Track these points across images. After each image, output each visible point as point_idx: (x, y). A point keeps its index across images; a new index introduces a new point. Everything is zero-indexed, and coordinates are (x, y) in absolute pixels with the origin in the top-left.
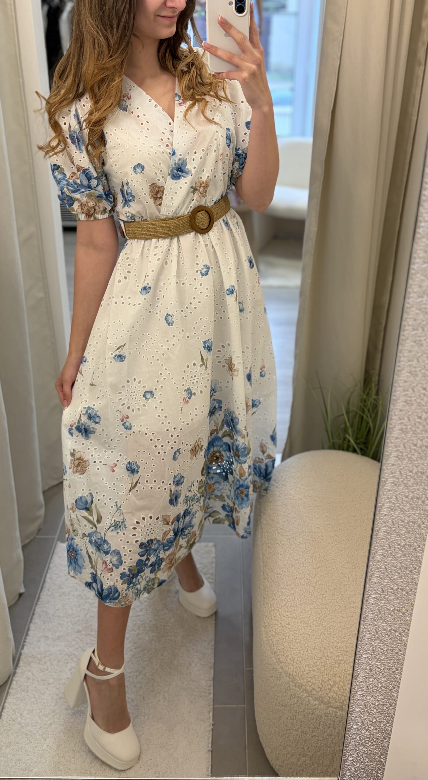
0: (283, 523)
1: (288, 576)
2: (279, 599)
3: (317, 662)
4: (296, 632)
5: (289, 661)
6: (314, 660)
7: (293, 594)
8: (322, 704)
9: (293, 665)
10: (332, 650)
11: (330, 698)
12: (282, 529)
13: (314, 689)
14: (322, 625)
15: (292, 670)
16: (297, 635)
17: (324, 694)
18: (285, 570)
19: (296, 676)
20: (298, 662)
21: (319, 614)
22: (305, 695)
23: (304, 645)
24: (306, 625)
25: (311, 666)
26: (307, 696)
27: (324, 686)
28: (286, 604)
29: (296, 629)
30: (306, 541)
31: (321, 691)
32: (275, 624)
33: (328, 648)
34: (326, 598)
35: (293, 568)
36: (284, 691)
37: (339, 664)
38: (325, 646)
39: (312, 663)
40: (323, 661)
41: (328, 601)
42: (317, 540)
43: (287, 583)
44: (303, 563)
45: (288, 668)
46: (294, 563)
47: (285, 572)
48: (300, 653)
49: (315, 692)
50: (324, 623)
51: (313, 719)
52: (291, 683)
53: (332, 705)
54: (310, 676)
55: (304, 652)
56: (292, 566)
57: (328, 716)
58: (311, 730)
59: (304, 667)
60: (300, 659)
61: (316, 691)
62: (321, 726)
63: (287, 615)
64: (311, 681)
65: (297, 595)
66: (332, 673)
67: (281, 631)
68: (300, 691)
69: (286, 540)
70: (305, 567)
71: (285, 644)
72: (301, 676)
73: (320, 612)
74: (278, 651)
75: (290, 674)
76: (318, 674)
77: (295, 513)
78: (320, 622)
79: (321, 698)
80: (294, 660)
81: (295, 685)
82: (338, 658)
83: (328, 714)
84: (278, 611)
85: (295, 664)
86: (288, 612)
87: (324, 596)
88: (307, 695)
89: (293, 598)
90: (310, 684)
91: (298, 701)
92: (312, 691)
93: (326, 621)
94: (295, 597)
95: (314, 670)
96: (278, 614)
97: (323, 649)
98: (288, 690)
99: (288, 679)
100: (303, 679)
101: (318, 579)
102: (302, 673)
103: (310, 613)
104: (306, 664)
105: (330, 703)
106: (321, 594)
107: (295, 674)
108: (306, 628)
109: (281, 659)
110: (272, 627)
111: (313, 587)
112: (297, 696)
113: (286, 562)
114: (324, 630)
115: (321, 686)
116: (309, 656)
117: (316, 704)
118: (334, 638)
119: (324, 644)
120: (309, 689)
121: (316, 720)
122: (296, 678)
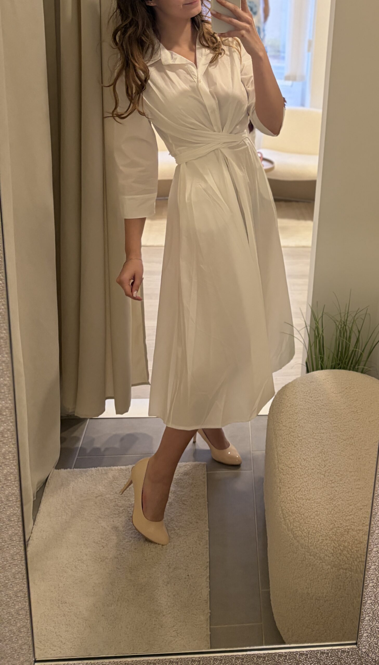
0: (295, 428)
1: (301, 468)
2: (294, 486)
3: (329, 533)
4: (310, 511)
5: (304, 534)
6: (326, 531)
7: (307, 482)
8: (334, 568)
9: (308, 537)
10: (342, 522)
11: (340, 561)
12: (294, 432)
13: (326, 555)
14: (332, 504)
15: (307, 542)
16: (311, 513)
17: (335, 558)
18: (298, 464)
19: (311, 546)
20: (312, 534)
21: (329, 495)
22: (319, 562)
23: (318, 520)
24: (319, 504)
25: (324, 536)
26: (321, 563)
27: (335, 551)
28: (300, 490)
29: (309, 508)
30: (316, 440)
31: (333, 556)
32: (292, 506)
33: (338, 521)
34: (335, 483)
35: (305, 461)
36: (300, 562)
37: (348, 532)
38: (336, 519)
39: (325, 533)
40: (334, 531)
41: (337, 485)
42: (326, 439)
43: (300, 474)
44: (314, 458)
45: (304, 540)
46: (305, 458)
47: (298, 465)
48: (314, 527)
49: (327, 557)
50: (334, 502)
51: (326, 584)
52: (307, 553)
53: (342, 566)
54: (323, 544)
55: (317, 525)
56: (305, 460)
57: (338, 579)
58: (324, 595)
59: (318, 537)
60: (314, 531)
61: (329, 557)
62: (333, 588)
63: (302, 498)
64: (324, 547)
65: (310, 482)
66: (342, 539)
67: (297, 511)
68: (315, 559)
69: (298, 441)
70: (316, 460)
71: (301, 521)
72: (316, 546)
73: (330, 493)
74: (295, 528)
75: (305, 546)
76: (330, 542)
77: (306, 420)
78: (330, 501)
79: (333, 562)
80: (309, 533)
81: (310, 554)
82: (346, 528)
83: (339, 575)
84: (294, 495)
85: (310, 535)
86: (302, 495)
87: (333, 481)
88: (321, 561)
89: (307, 484)
90: (323, 550)
91: (312, 569)
92: (325, 557)
93: (335, 500)
94: (308, 483)
95: (326, 539)
96: (294, 498)
97: (334, 522)
98: (304, 560)
99: (304, 550)
100: (317, 548)
101: (328, 469)
102: (316, 542)
103: (322, 494)
104: (319, 534)
105: (341, 565)
106: (330, 480)
107: (310, 545)
108: (319, 507)
109: (297, 534)
110: (289, 509)
111: (323, 476)
112: (312, 564)
113: (299, 457)
114: (335, 507)
115: (333, 552)
116: (321, 529)
117: (328, 568)
118: (343, 512)
119: (334, 518)
120: (322, 555)
121: (329, 584)
122: (311, 548)
